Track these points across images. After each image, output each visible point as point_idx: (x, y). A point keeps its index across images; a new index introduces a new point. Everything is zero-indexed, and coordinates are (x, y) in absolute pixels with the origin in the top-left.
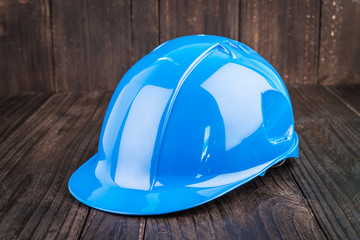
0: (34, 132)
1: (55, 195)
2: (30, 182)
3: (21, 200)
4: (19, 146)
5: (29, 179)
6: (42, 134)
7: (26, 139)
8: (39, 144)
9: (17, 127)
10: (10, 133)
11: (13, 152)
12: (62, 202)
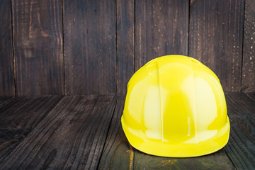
0: (54, 122)
1: (73, 163)
2: (56, 154)
3: (51, 165)
4: (45, 130)
5: (55, 152)
6: (60, 123)
7: (50, 126)
8: (58, 130)
9: (42, 118)
10: (39, 123)
11: (42, 135)
12: (78, 167)
